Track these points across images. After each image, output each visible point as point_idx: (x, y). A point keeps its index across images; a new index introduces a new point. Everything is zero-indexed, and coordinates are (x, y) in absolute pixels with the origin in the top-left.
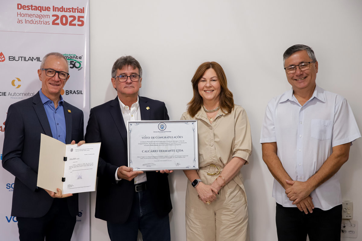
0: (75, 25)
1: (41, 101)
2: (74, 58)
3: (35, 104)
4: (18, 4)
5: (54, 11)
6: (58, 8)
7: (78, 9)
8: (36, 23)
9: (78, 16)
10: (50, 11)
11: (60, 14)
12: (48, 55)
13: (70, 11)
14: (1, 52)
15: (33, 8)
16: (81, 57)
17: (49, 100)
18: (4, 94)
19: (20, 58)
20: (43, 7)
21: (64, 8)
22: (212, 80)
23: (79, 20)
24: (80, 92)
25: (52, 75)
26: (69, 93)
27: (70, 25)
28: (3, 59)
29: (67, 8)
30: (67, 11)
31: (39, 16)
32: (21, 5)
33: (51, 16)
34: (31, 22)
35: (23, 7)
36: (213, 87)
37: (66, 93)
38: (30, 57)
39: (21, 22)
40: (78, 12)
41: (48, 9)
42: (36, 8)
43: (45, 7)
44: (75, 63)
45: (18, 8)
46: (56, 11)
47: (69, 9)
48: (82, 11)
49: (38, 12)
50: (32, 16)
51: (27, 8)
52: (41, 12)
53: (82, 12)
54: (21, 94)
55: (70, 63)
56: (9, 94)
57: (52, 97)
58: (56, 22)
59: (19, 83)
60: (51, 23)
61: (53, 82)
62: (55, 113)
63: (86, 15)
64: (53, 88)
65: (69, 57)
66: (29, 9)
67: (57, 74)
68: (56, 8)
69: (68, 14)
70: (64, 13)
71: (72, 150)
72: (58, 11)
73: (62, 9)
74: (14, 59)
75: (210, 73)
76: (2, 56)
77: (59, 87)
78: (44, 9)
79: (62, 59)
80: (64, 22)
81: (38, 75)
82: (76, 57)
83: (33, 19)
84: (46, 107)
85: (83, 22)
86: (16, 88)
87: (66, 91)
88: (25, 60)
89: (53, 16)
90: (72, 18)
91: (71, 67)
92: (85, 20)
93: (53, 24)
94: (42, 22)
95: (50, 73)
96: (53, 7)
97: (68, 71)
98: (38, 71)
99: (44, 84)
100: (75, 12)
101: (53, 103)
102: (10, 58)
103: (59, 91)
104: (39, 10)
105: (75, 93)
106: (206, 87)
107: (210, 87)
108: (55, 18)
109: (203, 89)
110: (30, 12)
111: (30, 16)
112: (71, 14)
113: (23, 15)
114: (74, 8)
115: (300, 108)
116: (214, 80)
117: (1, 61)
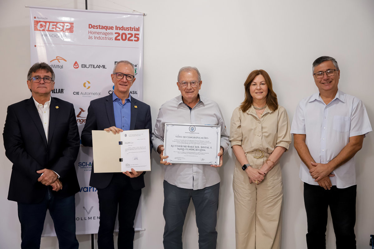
0: (132, 40)
3: (107, 101)
4: (89, 25)
5: (116, 29)
6: (119, 27)
7: (134, 28)
8: (103, 39)
9: (135, 34)
10: (113, 29)
11: (121, 32)
13: (129, 30)
14: (76, 61)
15: (101, 27)
16: (136, 65)
18: (78, 93)
19: (90, 66)
20: (108, 27)
21: (124, 28)
22: (261, 84)
23: (135, 37)
24: (136, 93)
25: (121, 78)
27: (128, 41)
28: (77, 66)
29: (126, 28)
30: (126, 30)
31: (105, 34)
32: (91, 25)
33: (114, 34)
34: (99, 38)
35: (93, 27)
36: (262, 89)
38: (97, 65)
39: (91, 38)
40: (134, 31)
41: (111, 28)
42: (103, 28)
43: (110, 27)
45: (89, 28)
46: (118, 30)
47: (128, 28)
48: (138, 29)
49: (104, 31)
51: (96, 28)
52: (106, 30)
53: (137, 31)
54: (90, 94)
56: (82, 93)
58: (117, 38)
60: (114, 39)
61: (122, 83)
62: (122, 108)
63: (141, 33)
64: (122, 88)
66: (98, 28)
67: (125, 76)
68: (118, 27)
69: (127, 32)
70: (124, 31)
71: (126, 135)
72: (119, 30)
73: (123, 28)
74: (85, 66)
75: (259, 79)
76: (77, 64)
77: (127, 87)
79: (129, 65)
80: (124, 38)
83: (101, 35)
84: (116, 104)
85: (138, 38)
86: (87, 89)
88: (94, 67)
89: (116, 33)
90: (130, 35)
92: (140, 37)
94: (108, 39)
95: (120, 76)
99: (116, 85)
100: (132, 30)
101: (121, 100)
102: (83, 65)
103: (127, 90)
104: (105, 29)
105: (131, 93)
106: (257, 89)
107: (260, 89)
108: (117, 35)
109: (254, 92)
110: (98, 30)
111: (98, 33)
112: (130, 32)
113: (93, 33)
114: (132, 27)
115: (325, 106)
116: (263, 84)
117: (75, 68)
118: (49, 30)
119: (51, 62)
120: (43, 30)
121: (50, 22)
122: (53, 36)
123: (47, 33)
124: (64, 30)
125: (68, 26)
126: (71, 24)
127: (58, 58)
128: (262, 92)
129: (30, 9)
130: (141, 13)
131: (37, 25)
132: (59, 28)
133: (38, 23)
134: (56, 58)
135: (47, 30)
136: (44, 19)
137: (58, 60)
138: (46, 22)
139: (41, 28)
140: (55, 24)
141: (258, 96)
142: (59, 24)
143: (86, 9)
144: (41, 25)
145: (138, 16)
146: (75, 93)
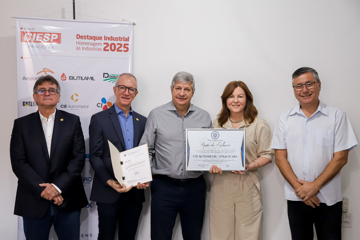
0: (121, 51)
3: (111, 114)
4: (77, 35)
5: (105, 40)
6: (108, 37)
7: (124, 38)
8: (91, 49)
9: (124, 44)
10: (102, 40)
11: (110, 42)
12: (121, 75)
13: (118, 40)
14: (64, 73)
15: (89, 37)
17: (121, 111)
18: (65, 106)
19: (78, 78)
20: (96, 37)
21: (113, 38)
22: (239, 96)
23: (124, 47)
25: (123, 91)
27: (117, 51)
28: (65, 78)
29: (115, 38)
30: (115, 40)
31: (93, 44)
32: (79, 35)
33: (103, 44)
34: (87, 49)
35: (81, 37)
36: (240, 103)
38: (86, 77)
39: (79, 49)
40: (124, 41)
41: (100, 38)
42: (91, 38)
43: (98, 37)
45: (77, 38)
46: (106, 40)
47: (117, 38)
48: (127, 39)
49: (92, 41)
50: (88, 44)
51: (84, 38)
52: (95, 40)
53: (127, 41)
54: (78, 107)
56: (69, 106)
57: (124, 109)
58: (106, 49)
60: (102, 49)
61: (124, 97)
63: (130, 43)
64: (124, 101)
65: (116, 76)
66: (86, 39)
67: (127, 89)
68: (107, 37)
69: (116, 42)
70: (113, 42)
72: (108, 40)
73: (111, 38)
74: (73, 78)
76: (64, 76)
77: (129, 100)
78: (97, 38)
79: (132, 77)
80: (113, 48)
83: (89, 46)
85: (127, 48)
86: (75, 101)
88: (82, 79)
89: (104, 44)
90: (119, 46)
92: (129, 47)
93: (104, 51)
94: (96, 49)
95: (122, 89)
96: (105, 36)
99: (118, 98)
100: (122, 40)
101: (124, 113)
102: (70, 77)
104: (93, 39)
106: (234, 102)
107: (238, 102)
108: (106, 45)
109: (231, 104)
110: (87, 41)
111: (86, 44)
112: (119, 42)
113: (81, 43)
114: (121, 37)
115: (306, 119)
116: (241, 97)
117: (62, 80)
118: (36, 41)
119: (38, 74)
120: (30, 41)
121: (36, 33)
122: (40, 47)
123: (34, 44)
124: (52, 40)
125: (55, 37)
126: (59, 34)
127: (45, 70)
128: (239, 105)
129: (17, 19)
130: (130, 22)
131: (24, 37)
132: (46, 39)
133: (25, 34)
134: (43, 70)
135: (33, 41)
136: (31, 29)
137: (45, 72)
138: (33, 33)
139: (28, 39)
140: (42, 34)
141: (235, 109)
142: (46, 35)
143: (74, 18)
144: (28, 35)
145: (127, 25)
146: (62, 106)
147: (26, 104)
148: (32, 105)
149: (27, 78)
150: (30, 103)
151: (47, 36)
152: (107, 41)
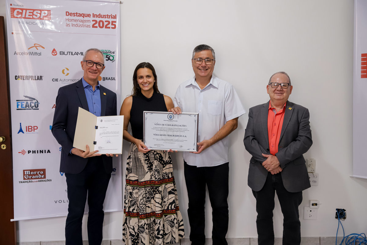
0: (109, 28)
1: (82, 85)
2: (109, 53)
3: (78, 87)
4: (67, 12)
5: (93, 17)
6: (96, 15)
7: (111, 16)
8: (80, 26)
9: (112, 21)
10: (90, 17)
11: (98, 19)
12: (89, 50)
13: (106, 18)
14: (54, 49)
15: (78, 15)
16: (114, 52)
17: (88, 85)
18: (57, 80)
19: (68, 53)
20: (85, 14)
21: (101, 15)
23: (112, 24)
24: (114, 79)
25: (91, 66)
26: (105, 79)
27: (105, 28)
28: (56, 53)
29: (103, 15)
30: (103, 17)
31: (82, 21)
32: (68, 12)
33: (91, 21)
34: (76, 25)
35: (70, 14)
37: (103, 79)
38: (76, 52)
39: (68, 26)
40: (111, 18)
41: (89, 15)
42: (80, 15)
43: (87, 14)
44: (110, 56)
45: (67, 15)
46: (95, 17)
47: (105, 15)
48: (115, 17)
49: (81, 18)
50: (77, 21)
51: (73, 15)
52: (84, 18)
53: (114, 18)
54: (69, 80)
55: (106, 57)
56: (61, 80)
57: (91, 83)
58: (95, 26)
59: (68, 72)
60: (91, 26)
61: (92, 71)
62: (93, 95)
63: (117, 20)
64: (92, 75)
65: (105, 52)
66: (75, 16)
67: (95, 64)
68: (95, 15)
69: (104, 20)
70: (101, 19)
71: (102, 121)
72: (97, 17)
73: (100, 16)
74: (64, 53)
76: (55, 51)
77: (97, 75)
78: (86, 16)
79: (99, 53)
80: (101, 25)
81: (81, 65)
82: (110, 52)
83: (78, 23)
84: (86, 90)
85: (115, 25)
86: (66, 75)
87: (103, 78)
88: (72, 54)
89: (93, 21)
90: (107, 23)
91: (106, 60)
92: (117, 24)
93: (93, 27)
94: (85, 26)
95: (90, 64)
97: (104, 63)
98: (81, 62)
99: (86, 72)
100: (109, 18)
101: (92, 87)
102: (61, 52)
103: (97, 77)
104: (82, 16)
105: (110, 79)
108: (95, 22)
110: (76, 18)
111: (75, 21)
112: (107, 19)
113: (70, 20)
114: (109, 15)
117: (53, 55)
118: (26, 17)
119: (29, 49)
120: (20, 18)
121: (26, 10)
123: (24, 20)
124: (42, 17)
125: (44, 13)
126: (49, 11)
127: (36, 45)
131: (14, 13)
132: (36, 16)
133: (14, 11)
134: (34, 46)
135: (23, 18)
137: (36, 47)
138: (22, 10)
139: (18, 15)
140: (32, 11)
142: (36, 11)
144: (18, 12)
145: (115, 4)
146: (54, 80)
147: (18, 78)
148: (24, 79)
149: (19, 53)
150: (22, 77)
151: (37, 13)
152: (95, 19)
